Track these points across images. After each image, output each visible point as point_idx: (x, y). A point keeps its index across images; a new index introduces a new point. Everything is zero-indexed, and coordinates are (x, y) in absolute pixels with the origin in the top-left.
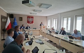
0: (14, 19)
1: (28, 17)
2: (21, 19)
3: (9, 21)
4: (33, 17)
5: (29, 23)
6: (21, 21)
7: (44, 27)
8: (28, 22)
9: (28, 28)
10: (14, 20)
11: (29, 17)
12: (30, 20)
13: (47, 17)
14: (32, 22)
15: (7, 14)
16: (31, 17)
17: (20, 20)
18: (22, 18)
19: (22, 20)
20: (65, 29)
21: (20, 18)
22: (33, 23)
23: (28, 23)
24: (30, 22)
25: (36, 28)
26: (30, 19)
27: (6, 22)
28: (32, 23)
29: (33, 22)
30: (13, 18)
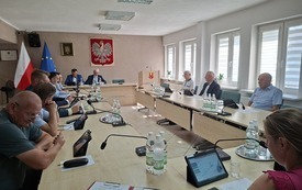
0: (42, 48)
1: (93, 41)
2: (68, 49)
3: (25, 60)
4: (111, 42)
5: (98, 63)
6: (70, 57)
7: (151, 77)
8: (95, 59)
9: (96, 79)
10: (44, 56)
11: (98, 41)
12: (102, 51)
13: (162, 37)
14: (110, 60)
15: (18, 33)
16: (105, 41)
17: (65, 54)
18: (70, 45)
19: (71, 54)
20: (221, 76)
21: (65, 45)
22: (111, 62)
23: (93, 65)
24: (103, 61)
25: (121, 82)
26: (101, 48)
27: (15, 63)
28: (107, 63)
29: (111, 57)
30: (39, 45)
